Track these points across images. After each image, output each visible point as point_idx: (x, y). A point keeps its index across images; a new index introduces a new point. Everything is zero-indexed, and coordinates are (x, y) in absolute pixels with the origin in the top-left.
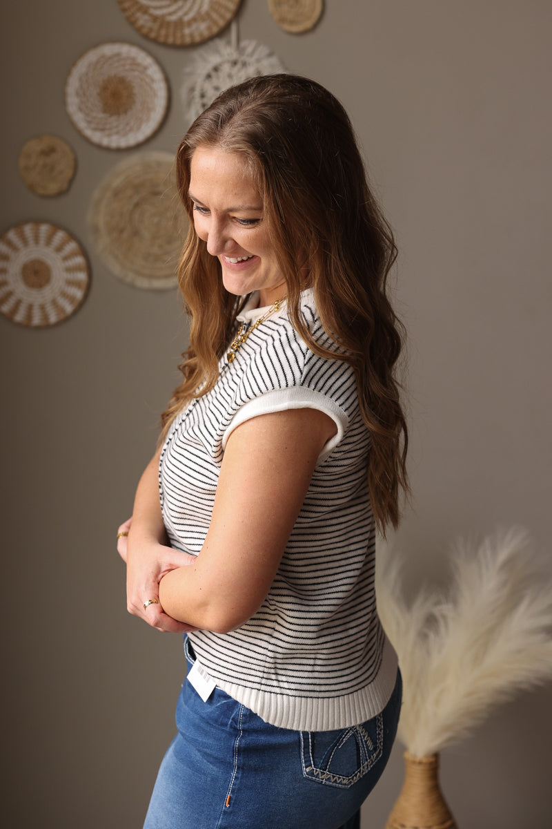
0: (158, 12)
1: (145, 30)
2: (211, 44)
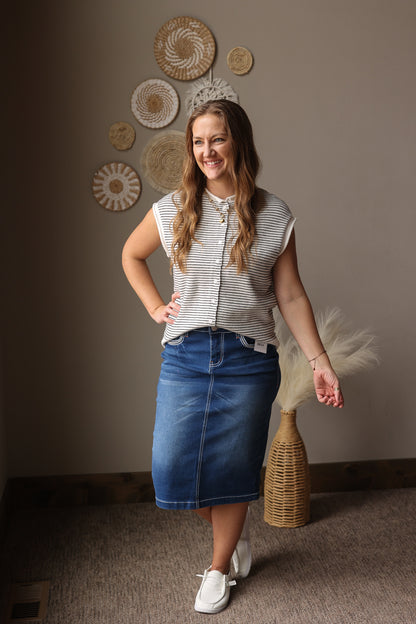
0: (175, 64)
2: (200, 80)
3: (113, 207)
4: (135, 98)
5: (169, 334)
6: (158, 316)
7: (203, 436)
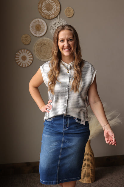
0: (46, 13)
2: (55, 19)
3: (23, 65)
4: (31, 25)
5: (47, 117)
6: (43, 109)
7: (60, 157)
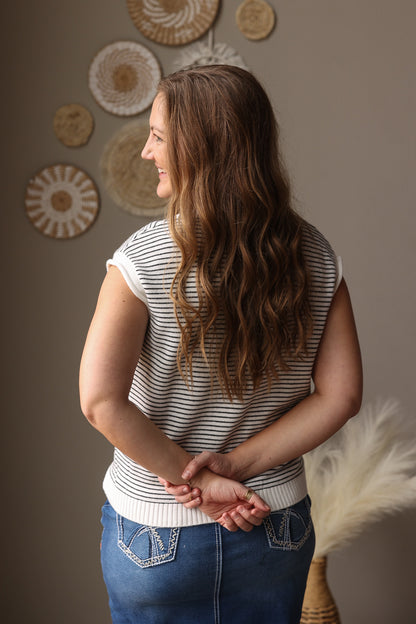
0: (158, 21)
1: (148, 33)
2: (194, 45)
